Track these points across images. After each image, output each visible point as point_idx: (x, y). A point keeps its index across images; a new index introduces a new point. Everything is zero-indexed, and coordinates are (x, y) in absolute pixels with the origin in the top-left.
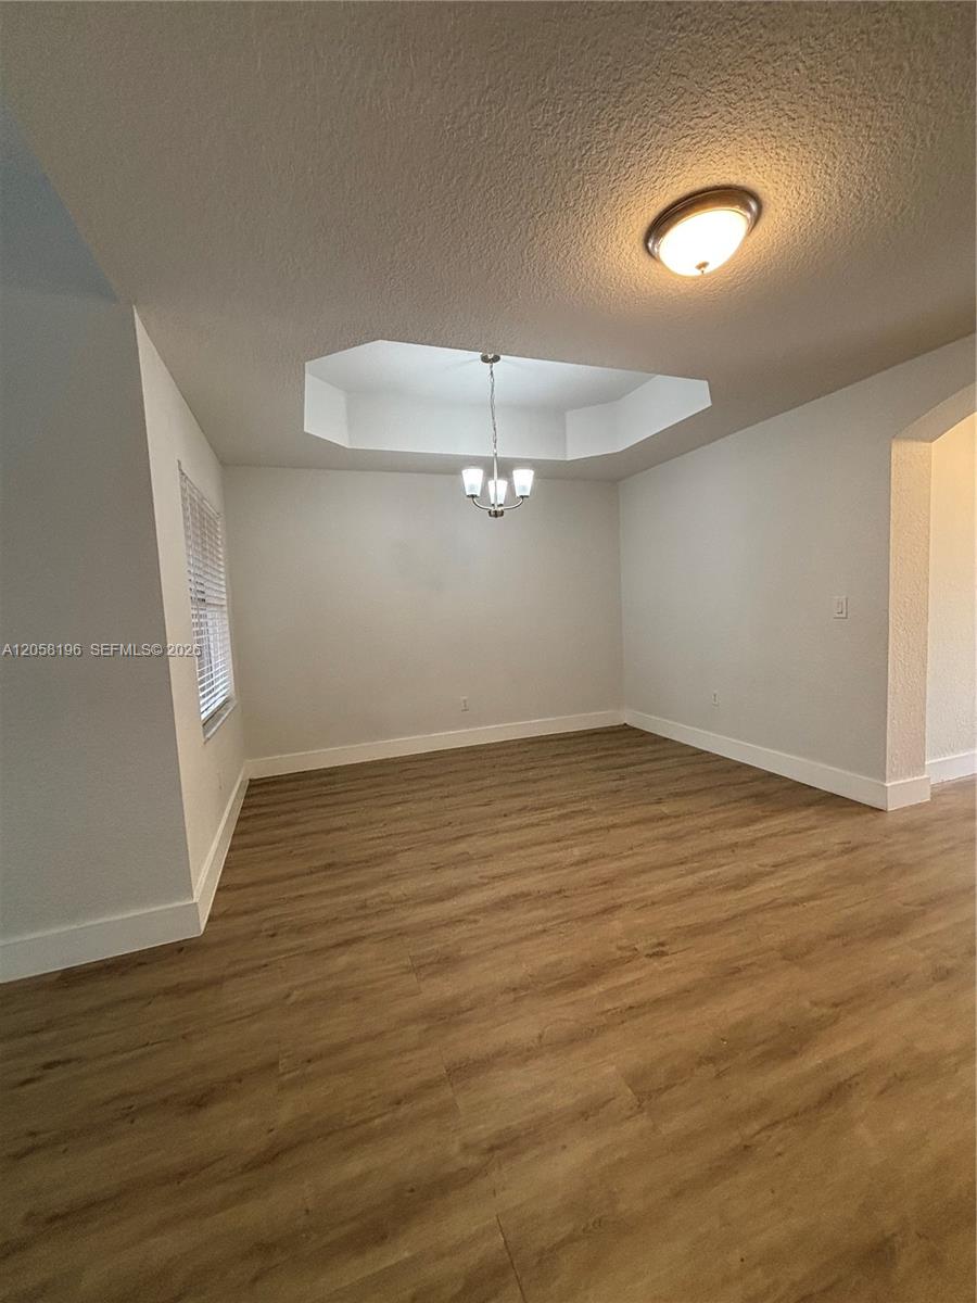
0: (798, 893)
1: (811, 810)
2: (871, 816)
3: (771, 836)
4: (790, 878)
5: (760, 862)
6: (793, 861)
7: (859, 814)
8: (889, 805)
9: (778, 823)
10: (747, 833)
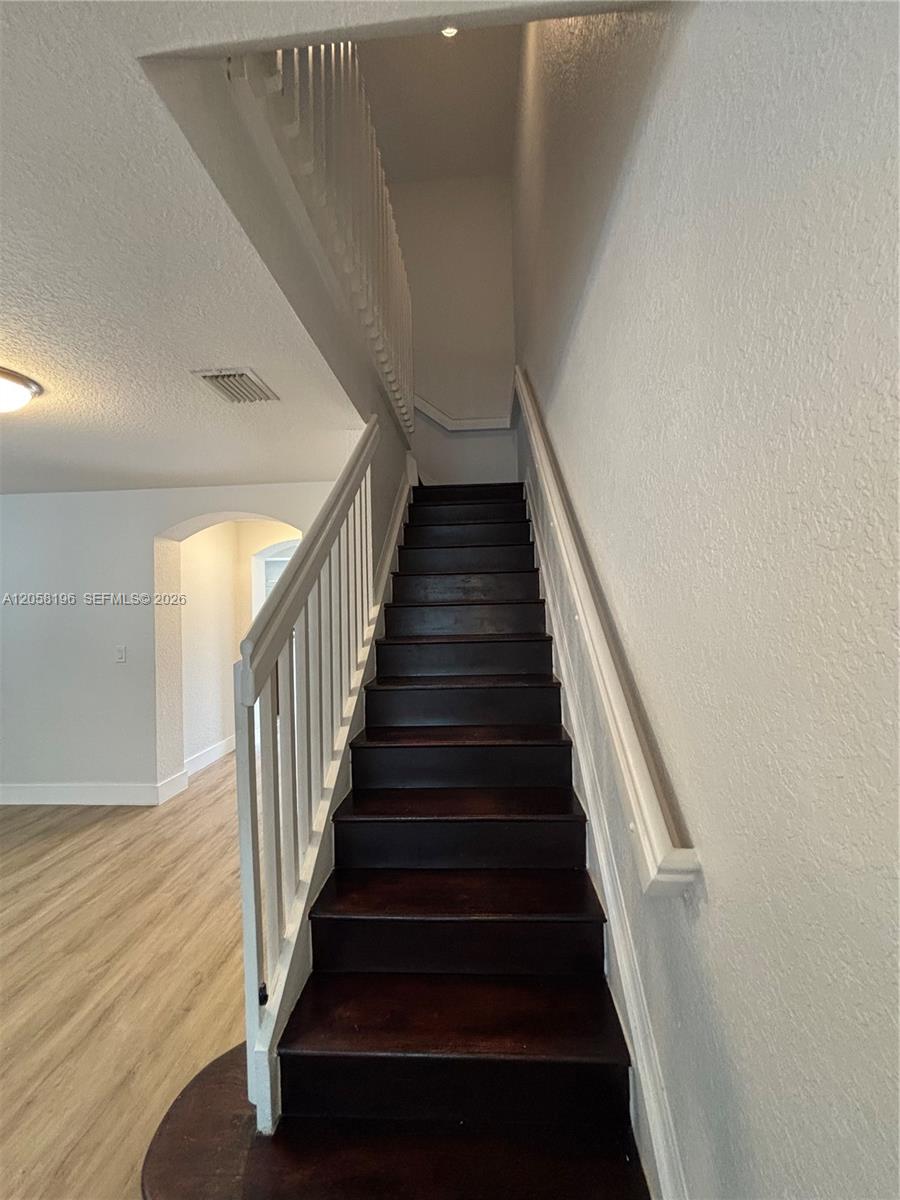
0: (82, 898)
1: (99, 826)
2: (147, 813)
3: (61, 860)
4: (75, 890)
5: (46, 889)
6: (79, 875)
7: (137, 815)
8: (160, 799)
9: (64, 849)
10: (34, 869)
